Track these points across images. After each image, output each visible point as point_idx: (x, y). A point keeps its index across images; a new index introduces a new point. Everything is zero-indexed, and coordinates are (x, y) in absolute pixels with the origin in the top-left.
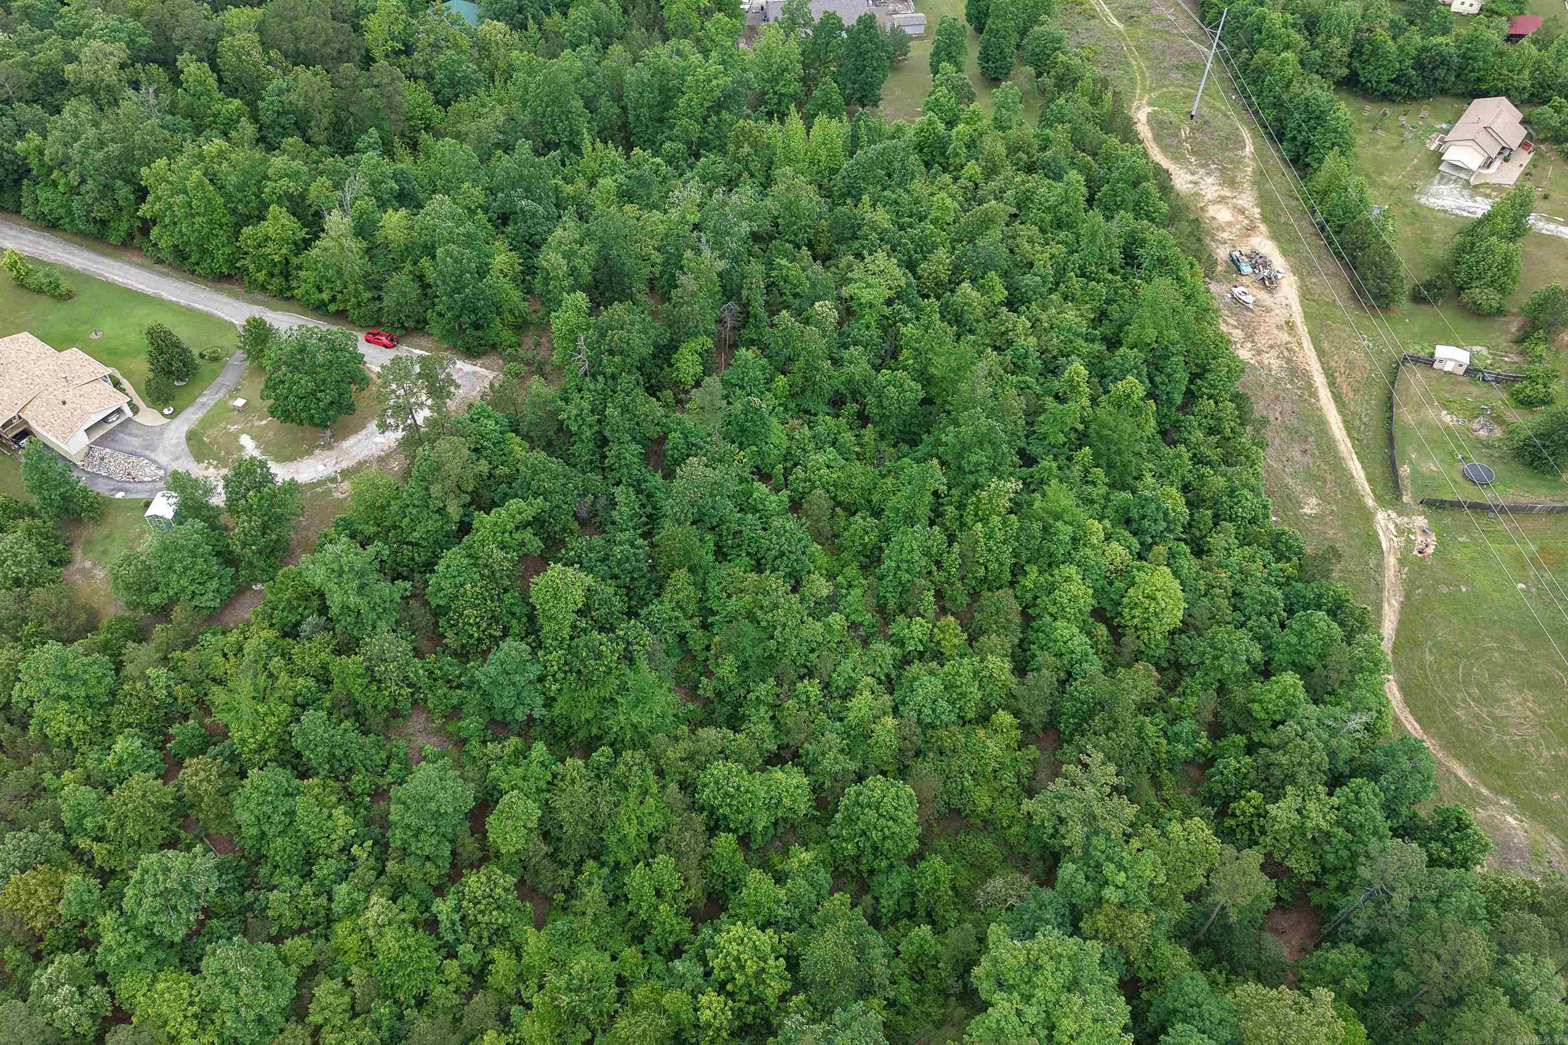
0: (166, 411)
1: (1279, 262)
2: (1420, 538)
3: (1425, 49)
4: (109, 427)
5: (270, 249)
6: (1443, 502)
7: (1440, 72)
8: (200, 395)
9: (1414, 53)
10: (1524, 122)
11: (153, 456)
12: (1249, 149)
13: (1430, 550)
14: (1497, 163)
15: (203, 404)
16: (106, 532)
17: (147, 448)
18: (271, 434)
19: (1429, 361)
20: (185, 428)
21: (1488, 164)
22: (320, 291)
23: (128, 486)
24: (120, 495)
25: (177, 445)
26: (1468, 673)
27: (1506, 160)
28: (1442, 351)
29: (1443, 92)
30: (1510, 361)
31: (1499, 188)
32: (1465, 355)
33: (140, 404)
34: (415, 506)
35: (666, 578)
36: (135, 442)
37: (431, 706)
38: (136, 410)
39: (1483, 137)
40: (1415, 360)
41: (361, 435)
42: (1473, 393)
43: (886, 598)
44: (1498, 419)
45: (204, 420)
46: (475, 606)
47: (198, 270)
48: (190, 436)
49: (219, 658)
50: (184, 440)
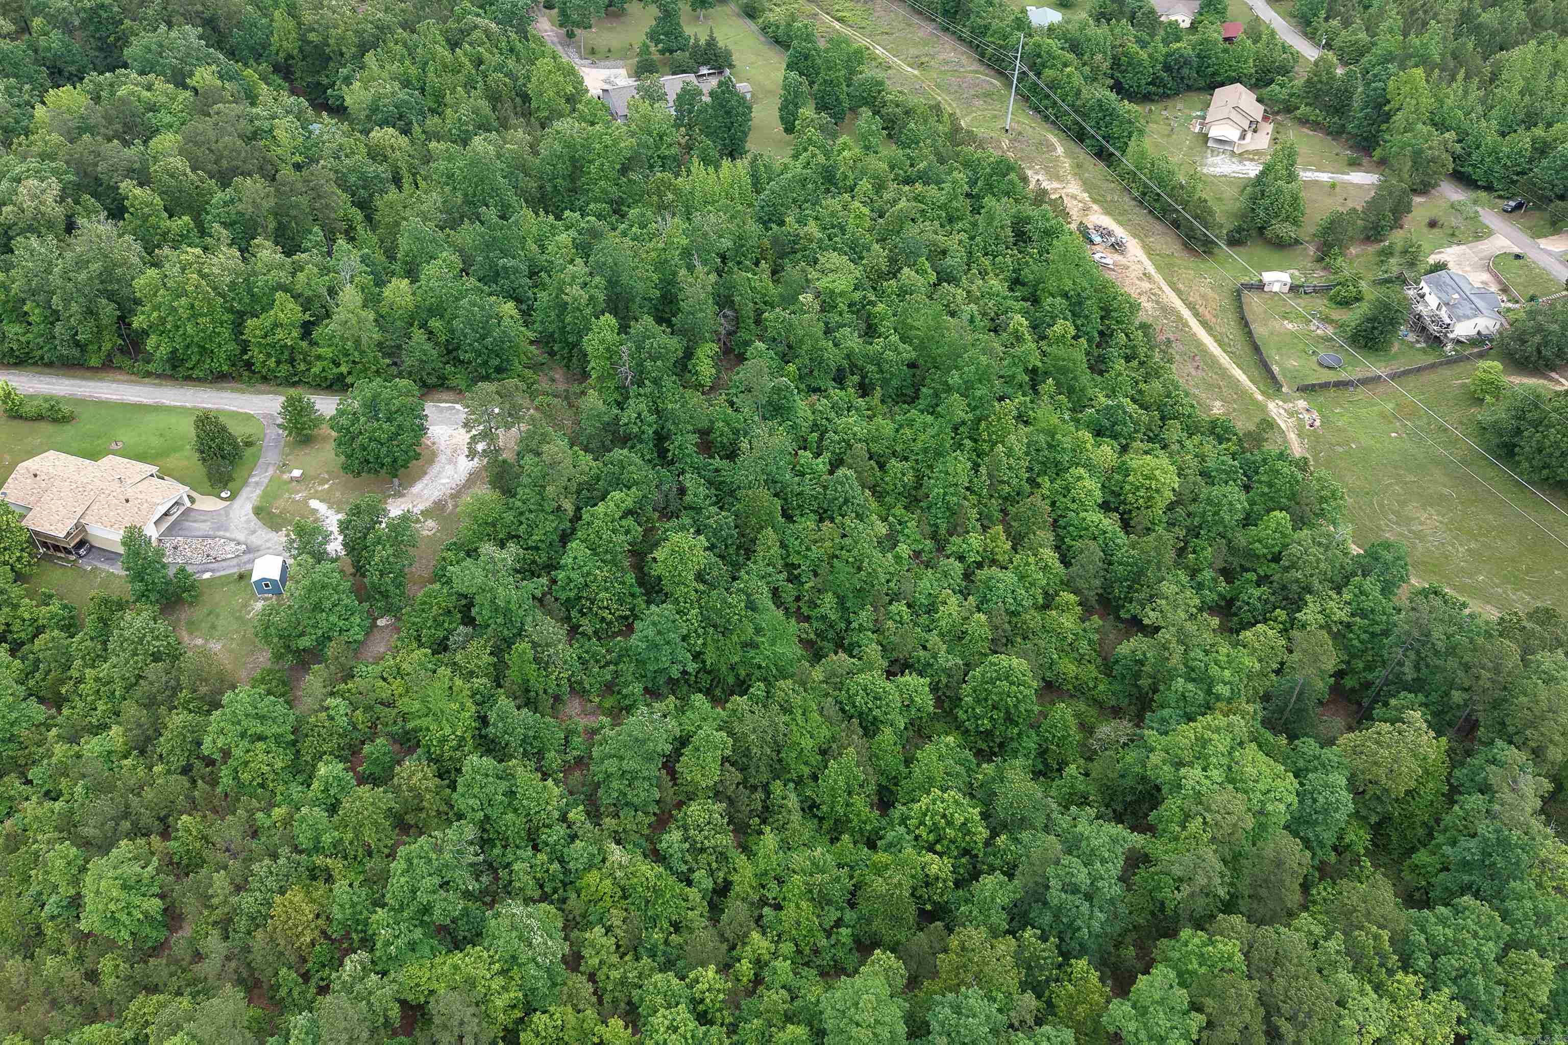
0: (223, 495)
1: (1120, 232)
2: (1307, 416)
3: (1168, 55)
4: (172, 519)
5: (280, 334)
6: (1314, 385)
7: (1185, 71)
8: (250, 476)
9: (1161, 59)
10: (1259, 100)
11: (228, 535)
12: (1060, 150)
13: (1318, 423)
14: (1249, 135)
15: (257, 483)
16: (204, 612)
17: (219, 529)
18: (338, 494)
19: (1260, 287)
20: (249, 507)
21: (1243, 137)
22: (338, 365)
23: (211, 566)
24: (207, 576)
25: (248, 521)
26: (1382, 506)
27: (1255, 131)
28: (1267, 277)
29: (1189, 88)
30: (1319, 277)
31: (1257, 152)
32: (1285, 277)
33: (194, 494)
34: (531, 511)
35: (754, 541)
36: (204, 527)
37: (588, 687)
38: (192, 500)
39: (1234, 116)
40: (1250, 287)
41: (426, 480)
42: (1299, 305)
43: (936, 526)
44: (1326, 320)
45: (265, 496)
46: (607, 589)
47: (196, 373)
48: (258, 511)
49: (382, 683)
50: (252, 516)
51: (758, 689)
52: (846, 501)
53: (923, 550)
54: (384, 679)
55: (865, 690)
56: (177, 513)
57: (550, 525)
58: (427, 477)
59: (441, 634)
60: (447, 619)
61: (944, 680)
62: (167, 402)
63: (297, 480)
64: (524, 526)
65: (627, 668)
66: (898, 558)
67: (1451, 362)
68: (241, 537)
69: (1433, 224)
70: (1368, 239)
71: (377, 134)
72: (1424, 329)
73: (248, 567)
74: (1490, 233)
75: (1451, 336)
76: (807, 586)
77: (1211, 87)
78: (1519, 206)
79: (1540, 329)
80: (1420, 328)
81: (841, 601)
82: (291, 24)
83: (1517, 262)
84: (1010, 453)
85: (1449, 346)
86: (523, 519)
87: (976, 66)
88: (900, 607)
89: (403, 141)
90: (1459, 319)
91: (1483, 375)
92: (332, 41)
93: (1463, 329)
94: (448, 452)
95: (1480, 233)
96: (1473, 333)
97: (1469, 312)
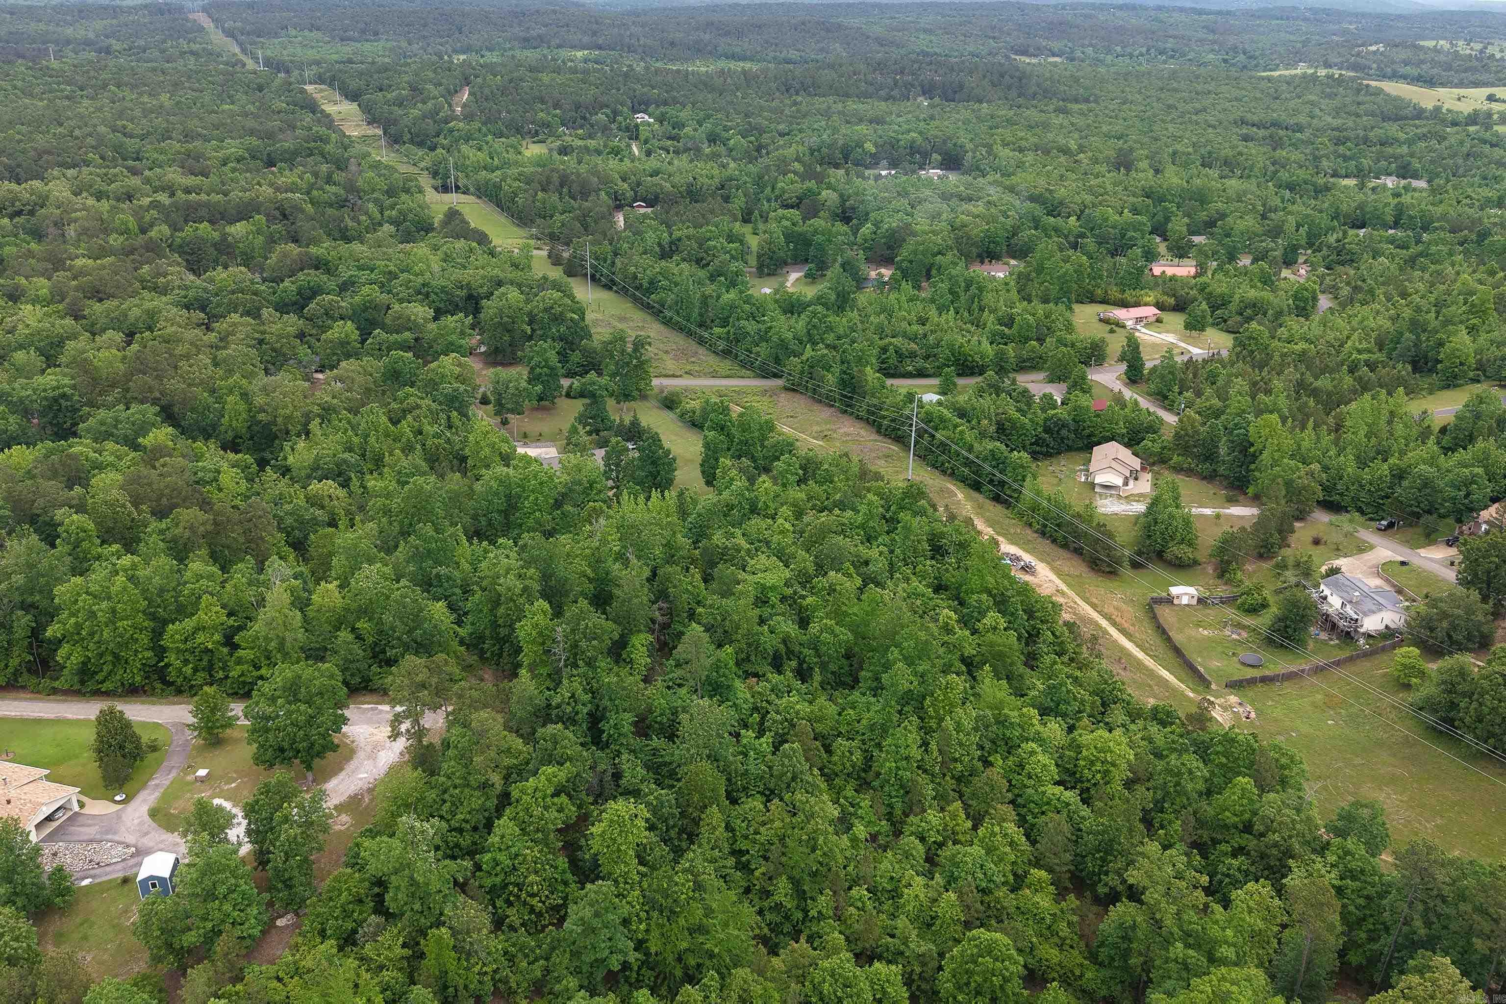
0: (118, 798)
1: (1027, 558)
2: (1241, 710)
3: (1046, 420)
4: (54, 825)
5: (200, 638)
6: (1241, 681)
7: (1064, 432)
8: (150, 779)
9: (1041, 423)
10: (1135, 454)
11: (116, 838)
12: (960, 496)
13: (1253, 715)
14: (1131, 482)
15: (157, 785)
16: (78, 920)
17: (107, 832)
18: (245, 793)
19: (1169, 601)
20: (144, 809)
21: (1126, 484)
22: (258, 668)
23: (92, 872)
24: (86, 882)
25: (141, 824)
26: (1336, 788)
27: (1136, 479)
28: (1175, 590)
29: (1070, 449)
30: (1222, 591)
31: (1141, 495)
32: (1192, 590)
33: (84, 799)
34: (455, 787)
35: (696, 822)
36: (91, 831)
37: (514, 985)
38: (82, 805)
39: (1114, 464)
40: (1159, 601)
41: (342, 775)
42: (1212, 614)
43: (891, 806)
44: (1239, 626)
45: (164, 798)
46: (536, 872)
47: (108, 686)
48: (153, 814)
49: (275, 984)
50: (147, 818)
51: (711, 978)
52: (794, 779)
53: (878, 833)
54: (279, 980)
55: (832, 976)
56: (62, 817)
57: (477, 802)
58: (343, 773)
59: (349, 925)
60: (357, 908)
61: (918, 970)
62: (70, 716)
63: (202, 780)
64: (448, 804)
65: (560, 959)
66: (854, 840)
67: (1366, 655)
68: (131, 839)
69: (1317, 542)
70: (1261, 556)
71: (315, 487)
72: (1334, 626)
73: (134, 870)
74: (1372, 547)
75: (1362, 630)
76: (757, 873)
77: (1089, 447)
78: (1391, 525)
79: (1444, 615)
80: (1329, 624)
81: (796, 883)
82: (242, 407)
83: (1404, 568)
84: (959, 727)
85: (1362, 641)
86: (446, 796)
87: (877, 437)
88: (860, 892)
89: (341, 493)
90: (1365, 614)
91: (1403, 660)
92: (279, 420)
93: (1372, 624)
94: (369, 749)
95: (1362, 548)
96: (1381, 627)
97: (1374, 608)
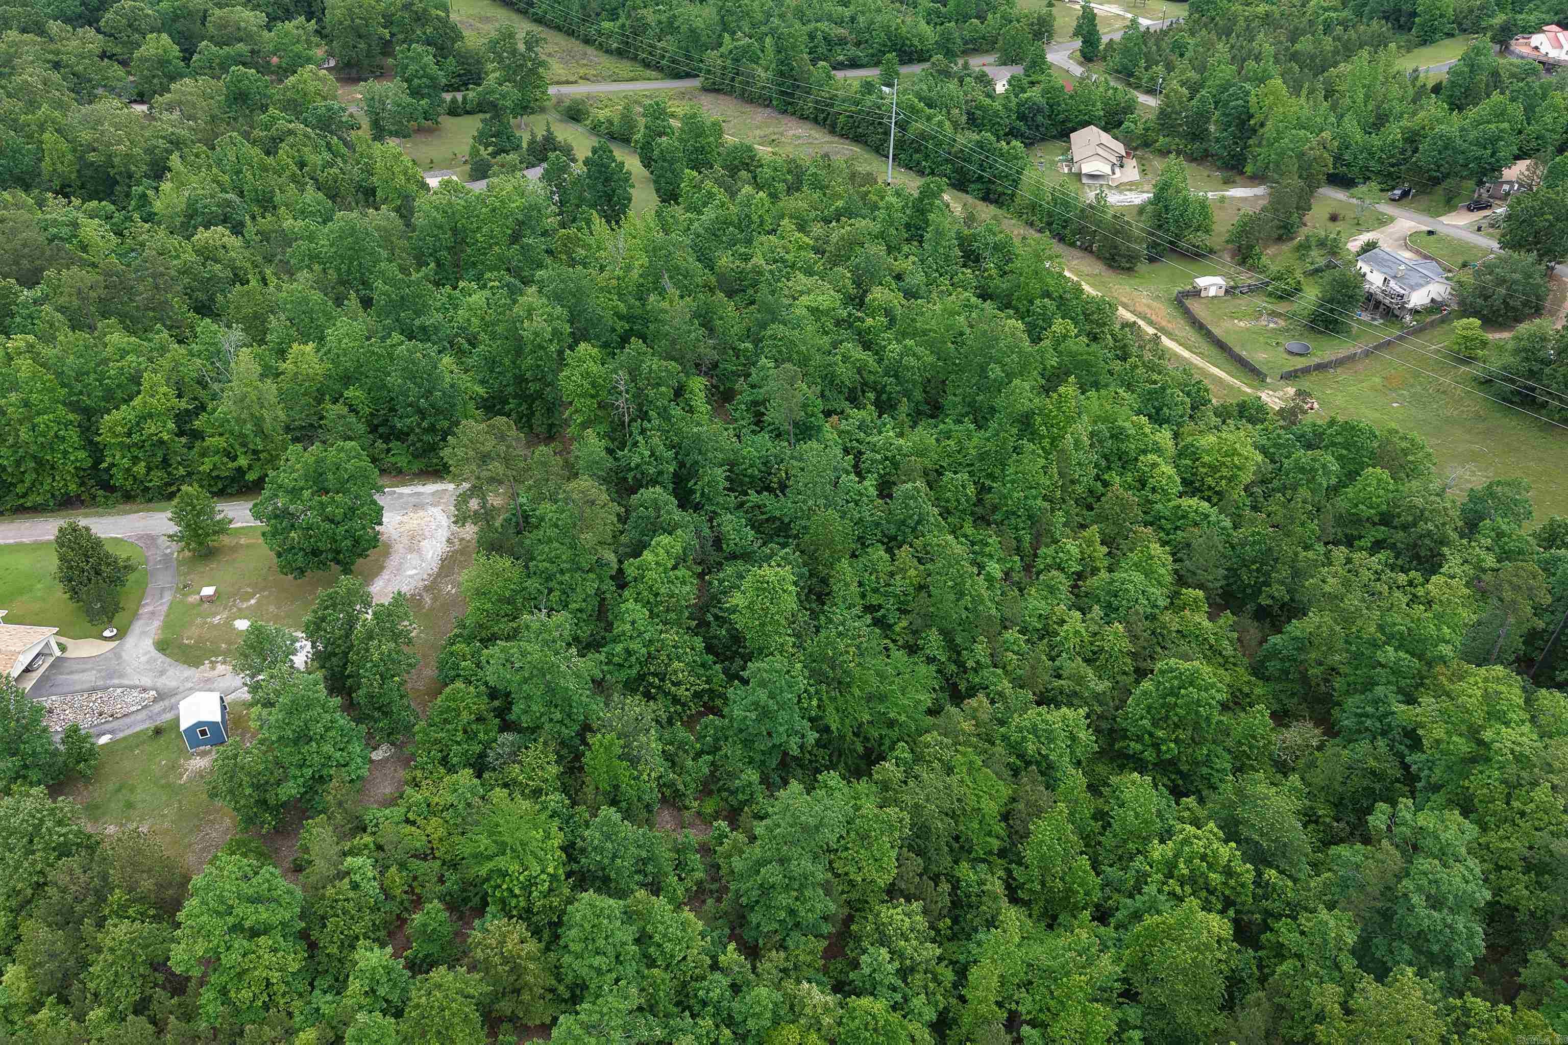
0: (107, 633)
4: (35, 676)
5: (150, 428)
6: (1296, 371)
7: (1040, 118)
8: (139, 605)
10: (1116, 139)
11: (126, 682)
13: (1316, 406)
14: (1119, 169)
15: (153, 613)
16: (111, 787)
17: (110, 676)
18: (272, 608)
19: (1196, 293)
20: (147, 644)
21: (1114, 171)
22: (234, 459)
23: (107, 727)
24: (104, 740)
25: (151, 661)
27: (1123, 165)
28: (1202, 282)
29: (1046, 137)
30: (1246, 278)
31: (1135, 184)
32: (1219, 280)
33: (63, 640)
36: (89, 678)
38: (63, 648)
39: (1100, 152)
40: (1187, 294)
41: (386, 575)
42: (1243, 303)
43: (1018, 540)
44: (1273, 314)
45: (167, 625)
46: (679, 659)
48: (162, 646)
50: (155, 653)
51: (902, 751)
52: (919, 521)
53: (1011, 569)
54: (412, 823)
56: (43, 666)
58: (387, 571)
59: (478, 749)
60: (481, 727)
63: (210, 600)
67: (1418, 331)
68: (146, 681)
69: (1334, 218)
70: (1280, 239)
71: (202, 235)
72: (1378, 304)
73: (168, 716)
74: (1392, 219)
75: (1410, 306)
78: (1405, 194)
80: (1373, 303)
82: (64, 146)
83: (1432, 238)
84: (1077, 446)
85: (1408, 318)
87: (828, 138)
88: (1012, 635)
89: (234, 241)
90: (1413, 288)
91: (1465, 333)
93: (1418, 299)
94: (405, 540)
95: (1382, 221)
96: (1427, 301)
97: (1421, 281)
